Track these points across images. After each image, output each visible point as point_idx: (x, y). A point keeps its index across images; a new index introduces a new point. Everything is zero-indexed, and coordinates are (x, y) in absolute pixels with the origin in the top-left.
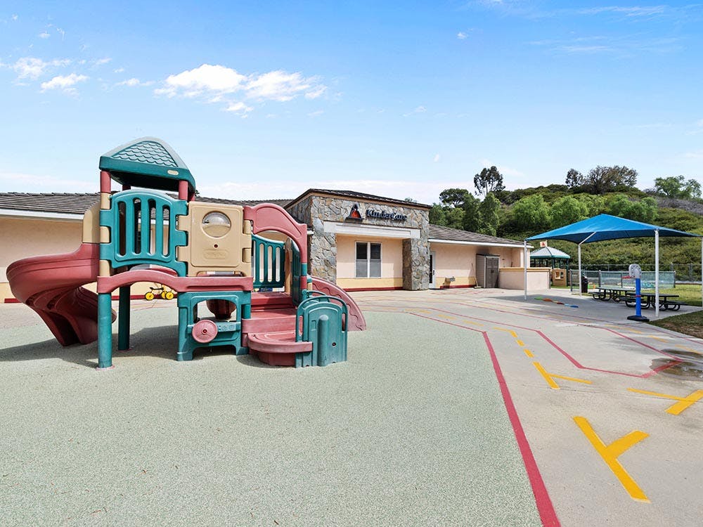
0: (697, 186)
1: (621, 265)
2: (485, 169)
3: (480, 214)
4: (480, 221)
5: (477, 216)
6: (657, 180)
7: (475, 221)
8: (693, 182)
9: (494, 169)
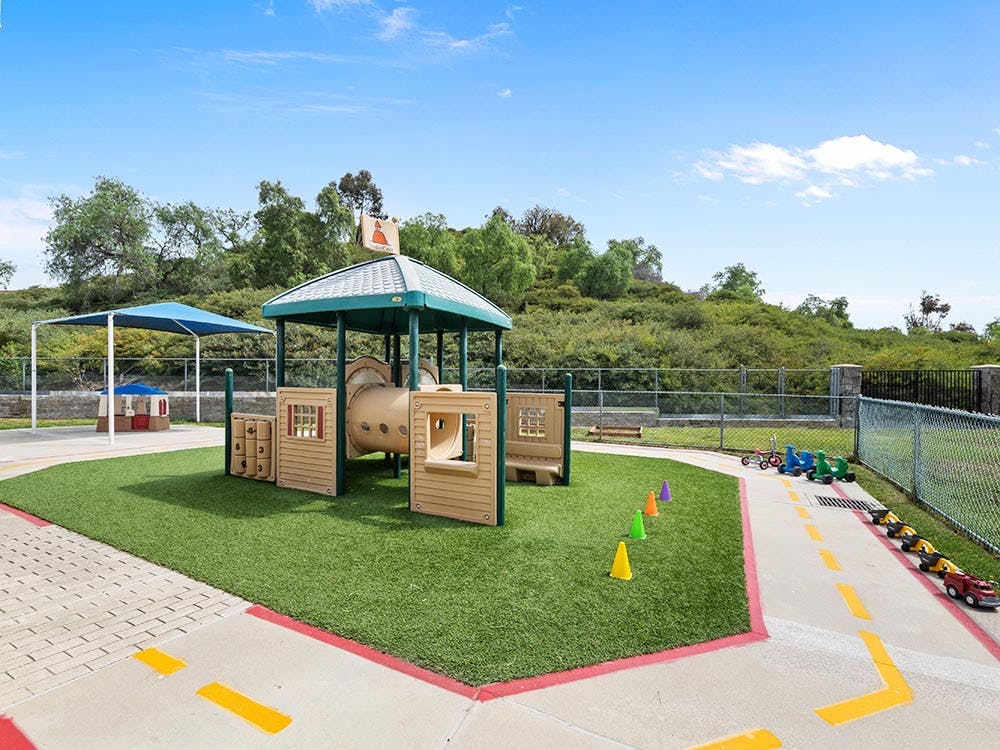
0: (658, 255)
1: (623, 369)
2: (349, 176)
3: (299, 235)
4: (301, 255)
5: (291, 241)
6: (611, 242)
7: (285, 251)
8: (653, 249)
9: (365, 176)
